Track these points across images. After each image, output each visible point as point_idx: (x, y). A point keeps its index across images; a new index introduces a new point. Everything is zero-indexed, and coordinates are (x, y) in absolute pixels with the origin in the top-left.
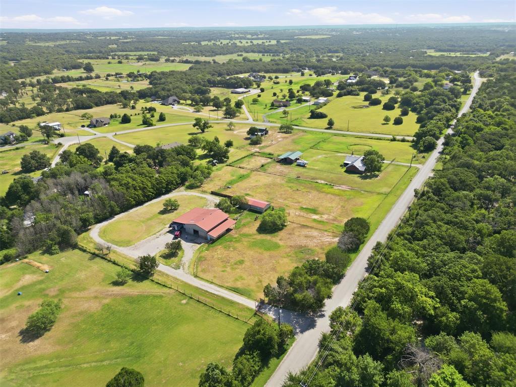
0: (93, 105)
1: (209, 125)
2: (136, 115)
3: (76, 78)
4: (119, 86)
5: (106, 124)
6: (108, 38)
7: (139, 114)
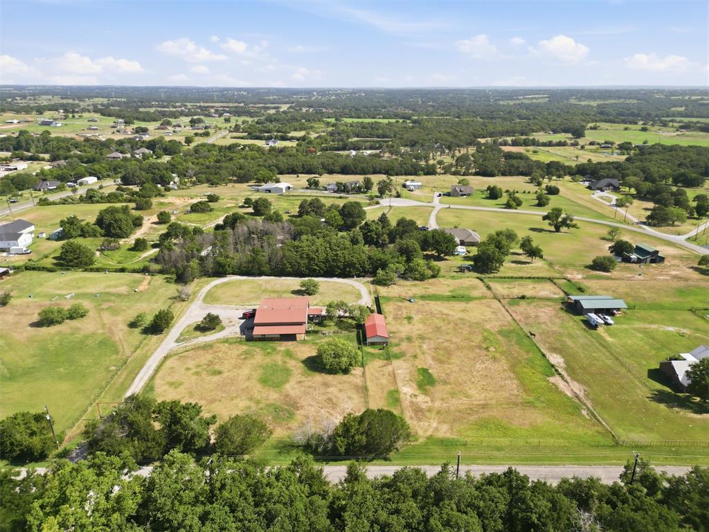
0: (496, 172)
1: (574, 222)
2: (524, 192)
3: (543, 143)
4: (577, 157)
5: (465, 195)
6: (687, 98)
7: (529, 193)
